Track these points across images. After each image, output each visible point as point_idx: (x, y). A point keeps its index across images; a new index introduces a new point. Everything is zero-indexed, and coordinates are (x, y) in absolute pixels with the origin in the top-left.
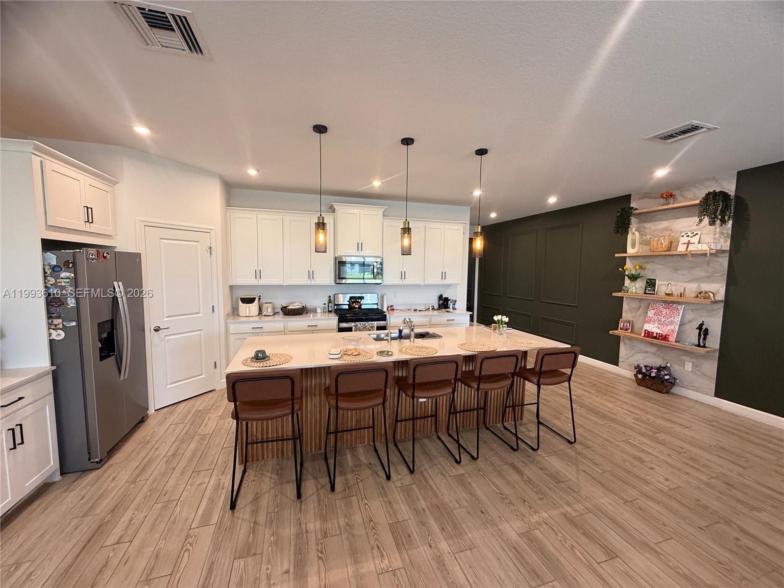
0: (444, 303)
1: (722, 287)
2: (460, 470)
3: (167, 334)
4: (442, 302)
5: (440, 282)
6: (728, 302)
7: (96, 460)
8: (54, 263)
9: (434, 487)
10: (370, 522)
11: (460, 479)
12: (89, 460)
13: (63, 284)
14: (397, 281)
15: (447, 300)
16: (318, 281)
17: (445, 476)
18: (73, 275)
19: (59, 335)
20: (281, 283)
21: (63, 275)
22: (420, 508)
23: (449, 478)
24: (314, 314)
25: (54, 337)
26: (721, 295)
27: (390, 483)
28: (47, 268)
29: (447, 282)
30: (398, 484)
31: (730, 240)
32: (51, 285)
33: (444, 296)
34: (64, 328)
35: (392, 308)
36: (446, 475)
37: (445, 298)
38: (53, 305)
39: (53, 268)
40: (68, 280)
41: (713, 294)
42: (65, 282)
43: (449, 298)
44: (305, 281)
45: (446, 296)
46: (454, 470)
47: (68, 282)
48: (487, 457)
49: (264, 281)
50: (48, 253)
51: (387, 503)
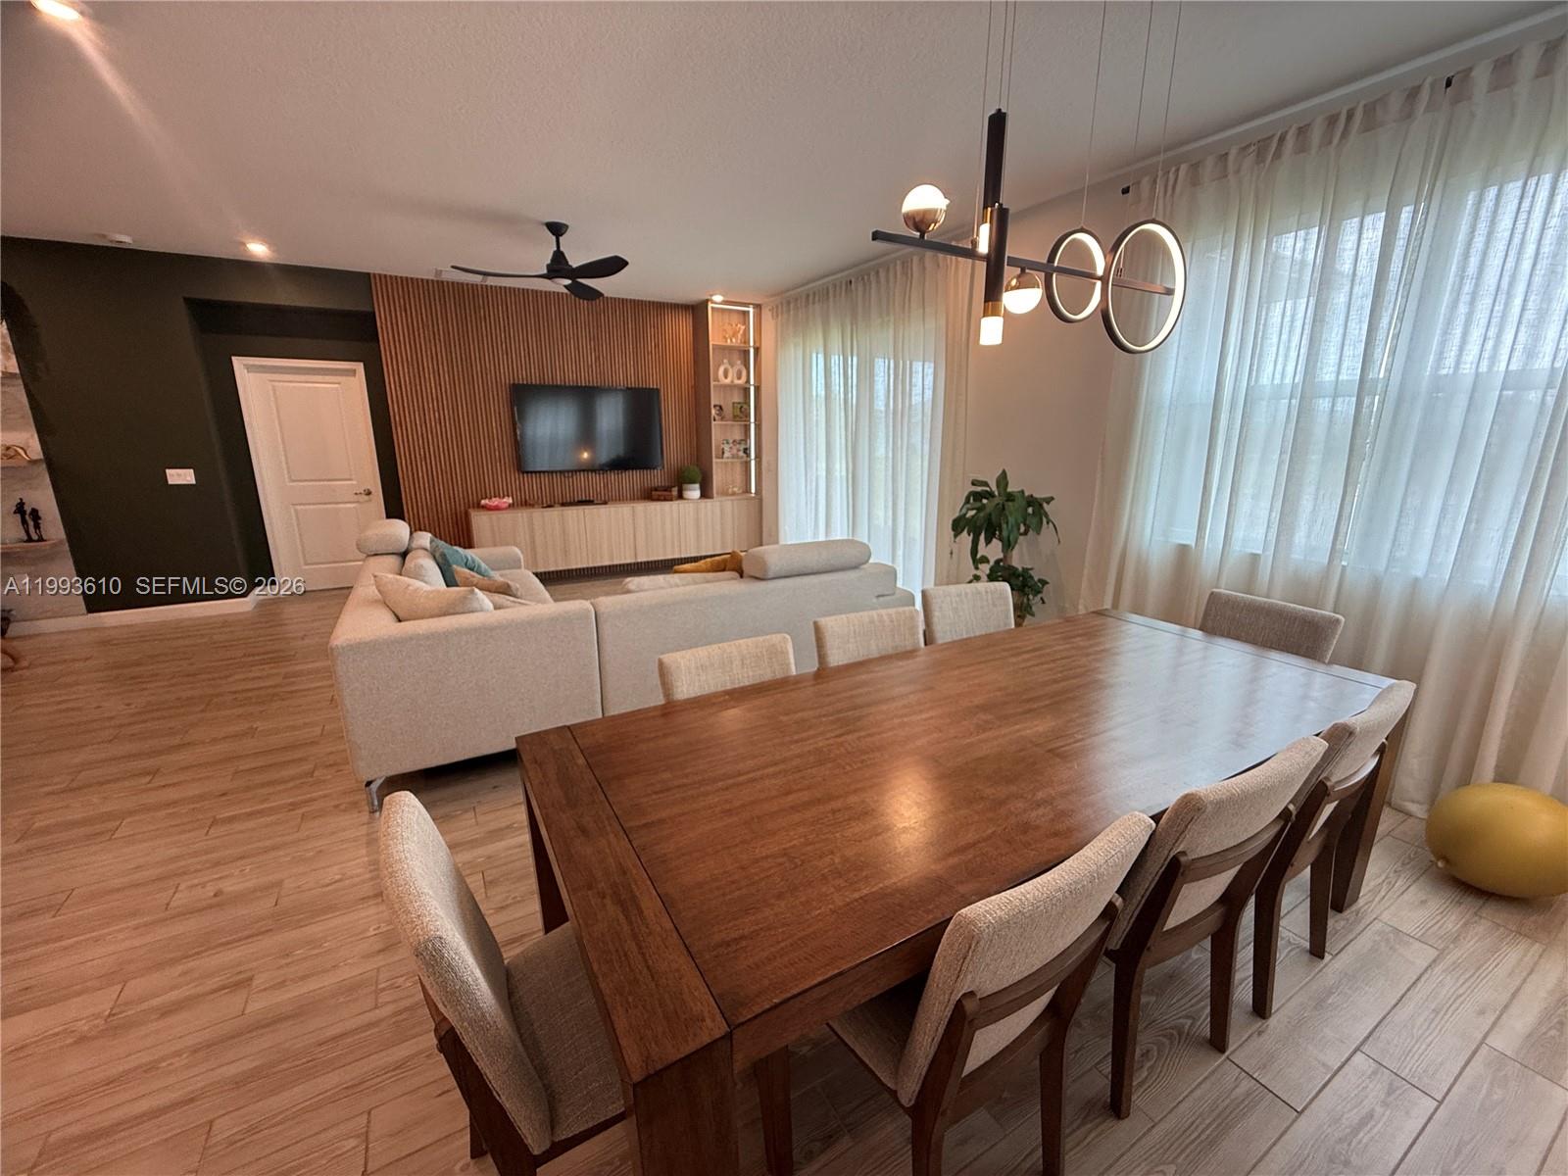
1: (32, 436)
6: (50, 461)
26: (35, 450)
31: (14, 356)
41: (22, 448)
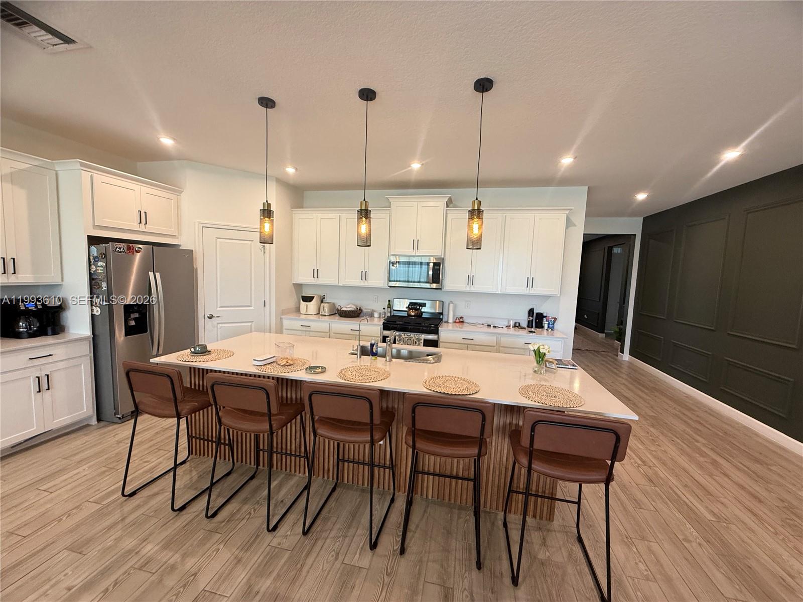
0: (537, 321)
2: (365, 560)
3: (220, 322)
4: (531, 318)
5: (523, 290)
7: (118, 416)
8: (96, 255)
9: (305, 569)
10: (192, 575)
11: (350, 573)
12: (115, 415)
13: (100, 271)
14: (462, 286)
15: (540, 317)
16: (371, 283)
17: (336, 559)
18: (104, 264)
19: (97, 311)
20: (336, 283)
21: (100, 264)
22: (256, 589)
23: (338, 564)
24: (372, 318)
25: (95, 313)
27: (269, 536)
28: (91, 258)
29: (537, 290)
30: (275, 543)
32: (94, 271)
33: (535, 312)
34: (101, 307)
35: (461, 320)
36: (341, 558)
37: (537, 314)
38: (95, 288)
39: (95, 258)
40: (102, 268)
42: (101, 270)
43: (545, 315)
44: (358, 282)
45: (542, 312)
46: (358, 555)
47: (102, 270)
48: (425, 559)
49: (321, 281)
50: (93, 247)
51: (235, 561)
